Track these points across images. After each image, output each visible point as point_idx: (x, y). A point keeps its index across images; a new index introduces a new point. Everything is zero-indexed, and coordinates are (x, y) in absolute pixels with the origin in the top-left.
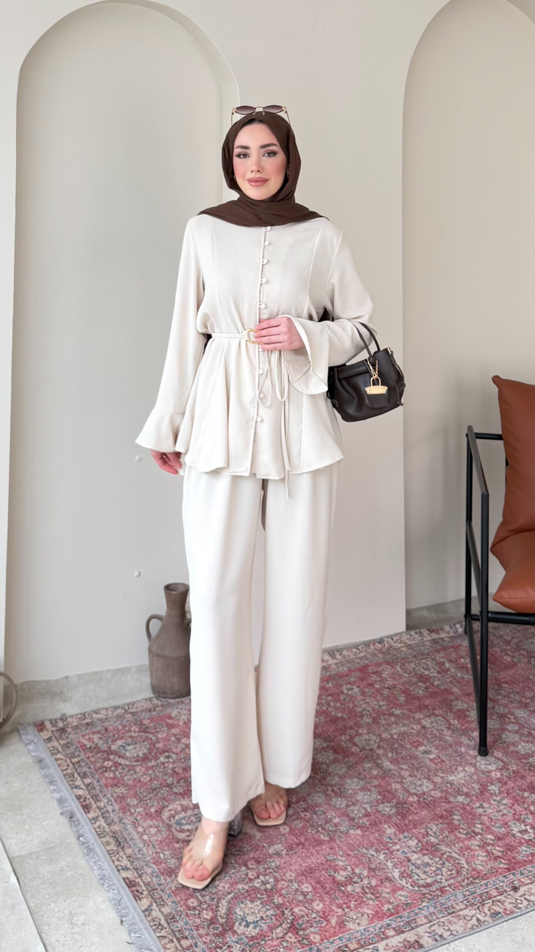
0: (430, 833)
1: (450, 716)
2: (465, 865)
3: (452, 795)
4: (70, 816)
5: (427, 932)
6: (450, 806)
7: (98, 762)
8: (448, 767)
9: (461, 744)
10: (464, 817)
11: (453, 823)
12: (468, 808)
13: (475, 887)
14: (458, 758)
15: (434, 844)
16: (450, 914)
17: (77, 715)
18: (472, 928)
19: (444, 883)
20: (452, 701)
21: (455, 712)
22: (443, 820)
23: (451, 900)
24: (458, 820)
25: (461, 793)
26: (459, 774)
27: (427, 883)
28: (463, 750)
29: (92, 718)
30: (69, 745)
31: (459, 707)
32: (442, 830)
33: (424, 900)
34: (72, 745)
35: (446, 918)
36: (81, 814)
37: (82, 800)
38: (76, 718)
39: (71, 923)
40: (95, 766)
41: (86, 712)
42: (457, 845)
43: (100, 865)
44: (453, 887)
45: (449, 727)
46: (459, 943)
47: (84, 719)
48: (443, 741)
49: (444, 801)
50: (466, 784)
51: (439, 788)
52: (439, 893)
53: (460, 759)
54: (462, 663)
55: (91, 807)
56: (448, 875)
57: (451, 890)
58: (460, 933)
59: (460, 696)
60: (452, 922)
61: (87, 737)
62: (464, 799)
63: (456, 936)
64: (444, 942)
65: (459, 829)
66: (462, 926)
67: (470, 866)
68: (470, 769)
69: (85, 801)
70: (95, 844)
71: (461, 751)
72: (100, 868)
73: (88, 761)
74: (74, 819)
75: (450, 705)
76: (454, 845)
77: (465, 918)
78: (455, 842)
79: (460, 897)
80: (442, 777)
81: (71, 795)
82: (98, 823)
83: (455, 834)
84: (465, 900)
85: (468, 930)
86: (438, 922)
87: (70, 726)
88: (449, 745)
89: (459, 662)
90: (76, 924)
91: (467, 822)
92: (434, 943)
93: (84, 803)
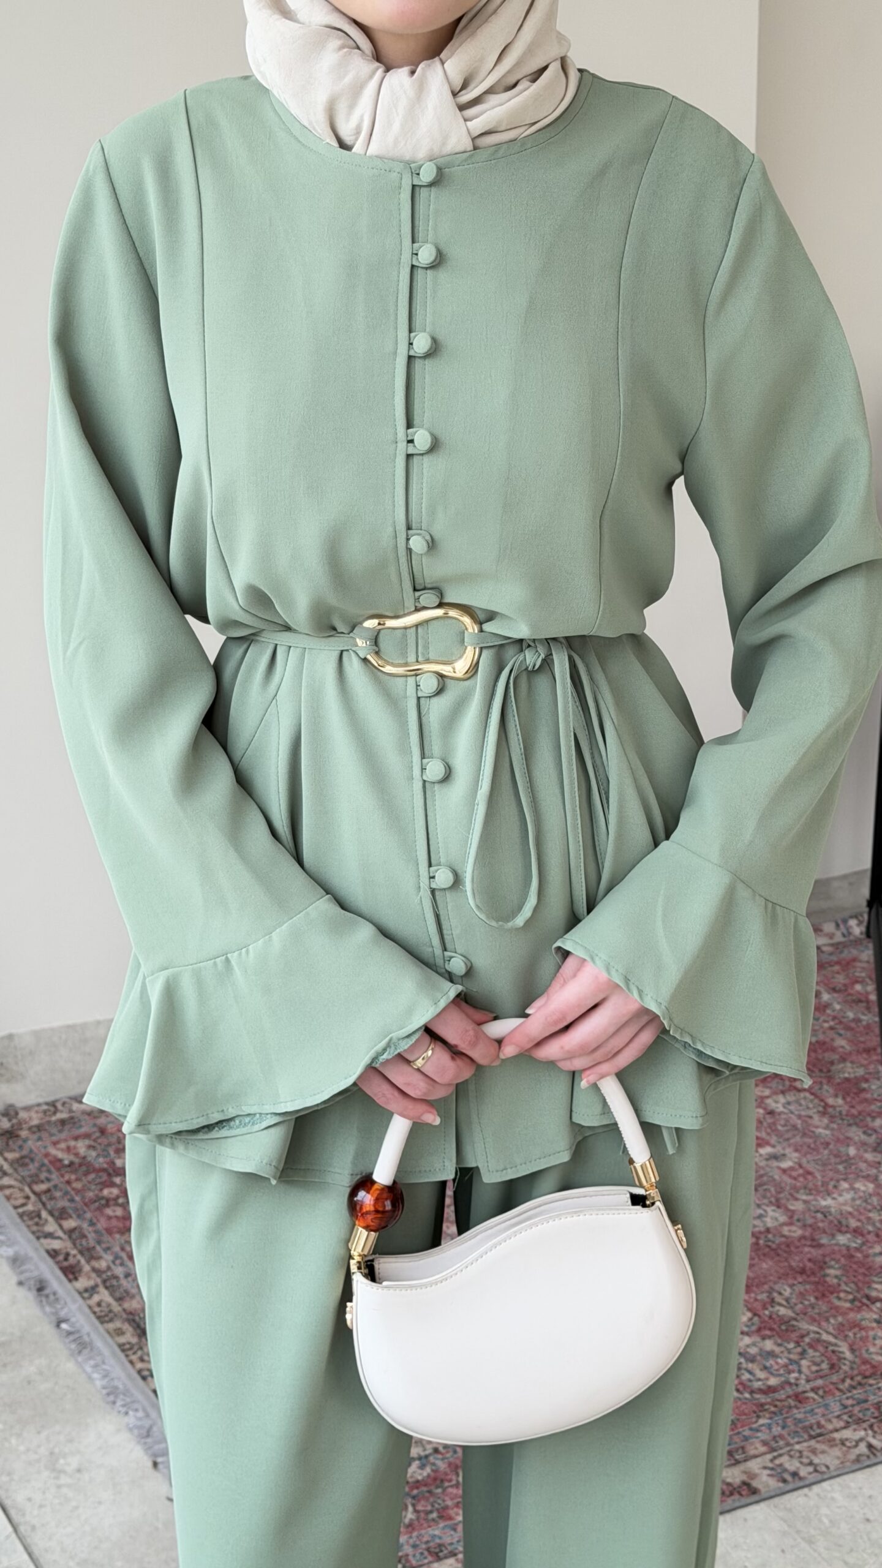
0: (778, 1299)
1: (827, 1090)
2: (848, 1355)
3: (824, 1232)
4: (38, 1286)
5: (765, 1468)
6: (820, 1252)
7: (89, 1189)
8: (820, 1183)
9: (847, 1142)
10: (847, 1271)
11: (825, 1282)
12: (859, 1255)
13: (866, 1392)
14: (841, 1167)
15: (786, 1319)
16: (812, 1437)
17: (39, 1105)
18: (858, 1460)
19: (804, 1386)
20: (832, 1063)
21: (839, 1084)
22: (805, 1277)
23: (816, 1414)
24: (836, 1277)
25: (844, 1229)
26: (841, 1195)
27: (769, 1387)
28: (852, 1151)
29: (71, 1111)
30: (27, 1160)
31: (846, 1075)
32: (802, 1295)
33: (761, 1414)
34: (32, 1160)
35: (805, 1444)
36: (61, 1282)
37: (61, 1258)
38: (37, 1112)
39: (54, 1470)
40: (83, 1198)
41: (56, 1101)
42: (832, 1321)
43: (105, 1370)
44: (821, 1392)
45: (825, 1110)
46: (831, 1486)
47: (55, 1113)
48: (811, 1137)
49: (809, 1243)
50: (856, 1213)
51: (798, 1220)
52: (792, 1402)
53: (845, 1168)
54: (859, 993)
55: (80, 1271)
56: (812, 1372)
57: (816, 1397)
58: (832, 1468)
59: (850, 1053)
60: (818, 1452)
61: (63, 1145)
62: (849, 1239)
63: (822, 1475)
64: (801, 1484)
65: (839, 1292)
66: (838, 1458)
67: (856, 1357)
68: (865, 1186)
69: (66, 1259)
70: (94, 1336)
71: (848, 1155)
72: (105, 1376)
73: (69, 1189)
74: (46, 1292)
75: (829, 1071)
76: (827, 1320)
77: (843, 1444)
78: (827, 1314)
79: (836, 1408)
80: (805, 1202)
81: (36, 1249)
82: (96, 1298)
83: (829, 1302)
84: (845, 1413)
85: (848, 1464)
86: (791, 1450)
87: (24, 1126)
88: (822, 1144)
89: (850, 991)
90: (64, 1472)
91: (855, 1280)
92: (781, 1485)
93: (66, 1264)
